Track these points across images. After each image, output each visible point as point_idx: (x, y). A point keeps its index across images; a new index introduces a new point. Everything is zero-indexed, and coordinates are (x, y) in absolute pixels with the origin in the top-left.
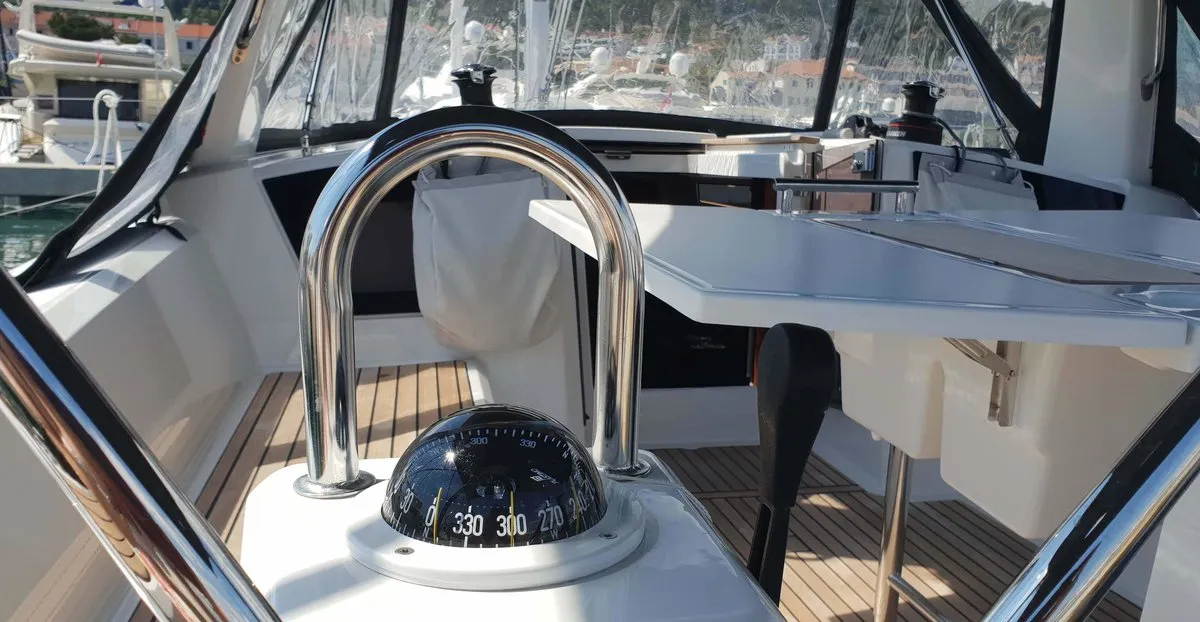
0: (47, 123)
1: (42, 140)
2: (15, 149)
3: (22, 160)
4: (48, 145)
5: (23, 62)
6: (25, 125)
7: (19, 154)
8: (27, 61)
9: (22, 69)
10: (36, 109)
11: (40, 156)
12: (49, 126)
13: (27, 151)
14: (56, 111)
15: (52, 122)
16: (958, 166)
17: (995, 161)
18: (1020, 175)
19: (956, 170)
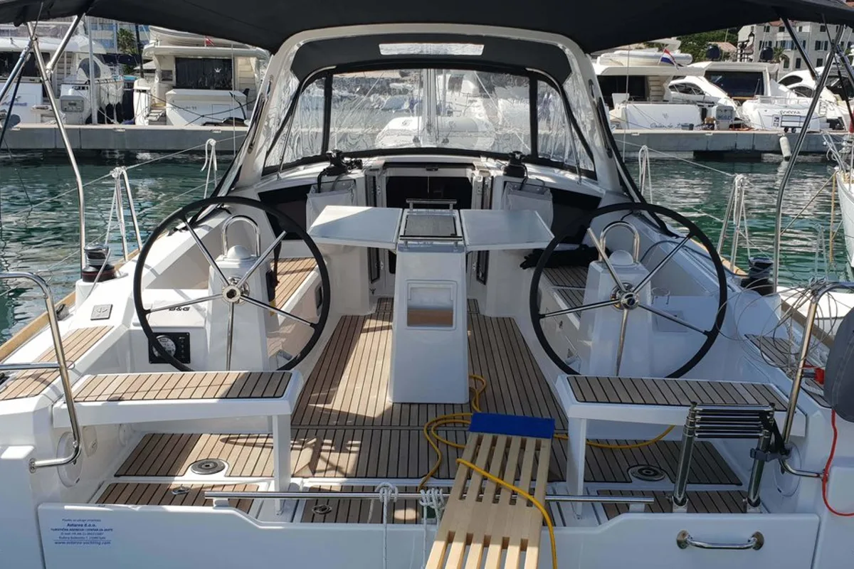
0: (169, 92)
1: (165, 105)
2: (147, 113)
3: (151, 122)
4: (168, 109)
5: (154, 47)
6: (153, 95)
7: (149, 118)
8: (156, 46)
9: (152, 52)
10: (160, 82)
11: (163, 119)
12: (170, 95)
13: (155, 115)
14: (174, 82)
15: (172, 92)
16: (521, 187)
17: (541, 184)
18: (549, 190)
19: (521, 189)
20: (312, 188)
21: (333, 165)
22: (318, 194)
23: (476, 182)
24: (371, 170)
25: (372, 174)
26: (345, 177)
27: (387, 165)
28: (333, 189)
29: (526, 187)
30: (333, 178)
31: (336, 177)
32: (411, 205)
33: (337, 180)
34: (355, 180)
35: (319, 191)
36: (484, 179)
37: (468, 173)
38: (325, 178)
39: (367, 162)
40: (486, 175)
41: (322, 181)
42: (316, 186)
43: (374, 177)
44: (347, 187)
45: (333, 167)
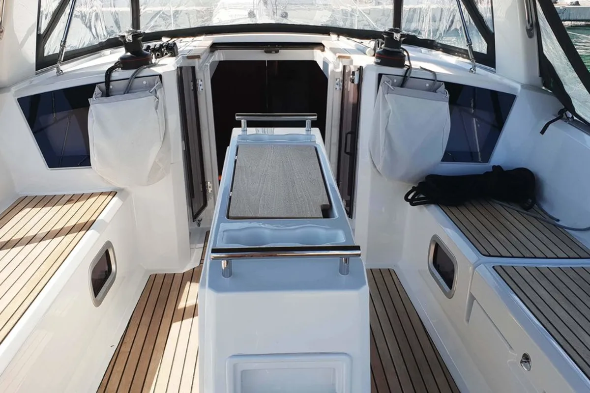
16: (404, 82)
17: (431, 77)
18: (444, 86)
19: (402, 85)
20: (97, 90)
21: (129, 54)
22: (105, 99)
23: (333, 71)
24: (189, 57)
25: (191, 63)
26: (146, 72)
27: (214, 47)
28: (128, 90)
29: (410, 82)
30: (129, 73)
31: (133, 71)
32: (243, 122)
33: (134, 77)
34: (160, 76)
35: (107, 93)
36: (344, 67)
37: (318, 56)
38: (117, 74)
39: (185, 45)
40: (345, 62)
41: (112, 78)
42: (103, 86)
43: (193, 68)
44: (149, 87)
45: (129, 57)
